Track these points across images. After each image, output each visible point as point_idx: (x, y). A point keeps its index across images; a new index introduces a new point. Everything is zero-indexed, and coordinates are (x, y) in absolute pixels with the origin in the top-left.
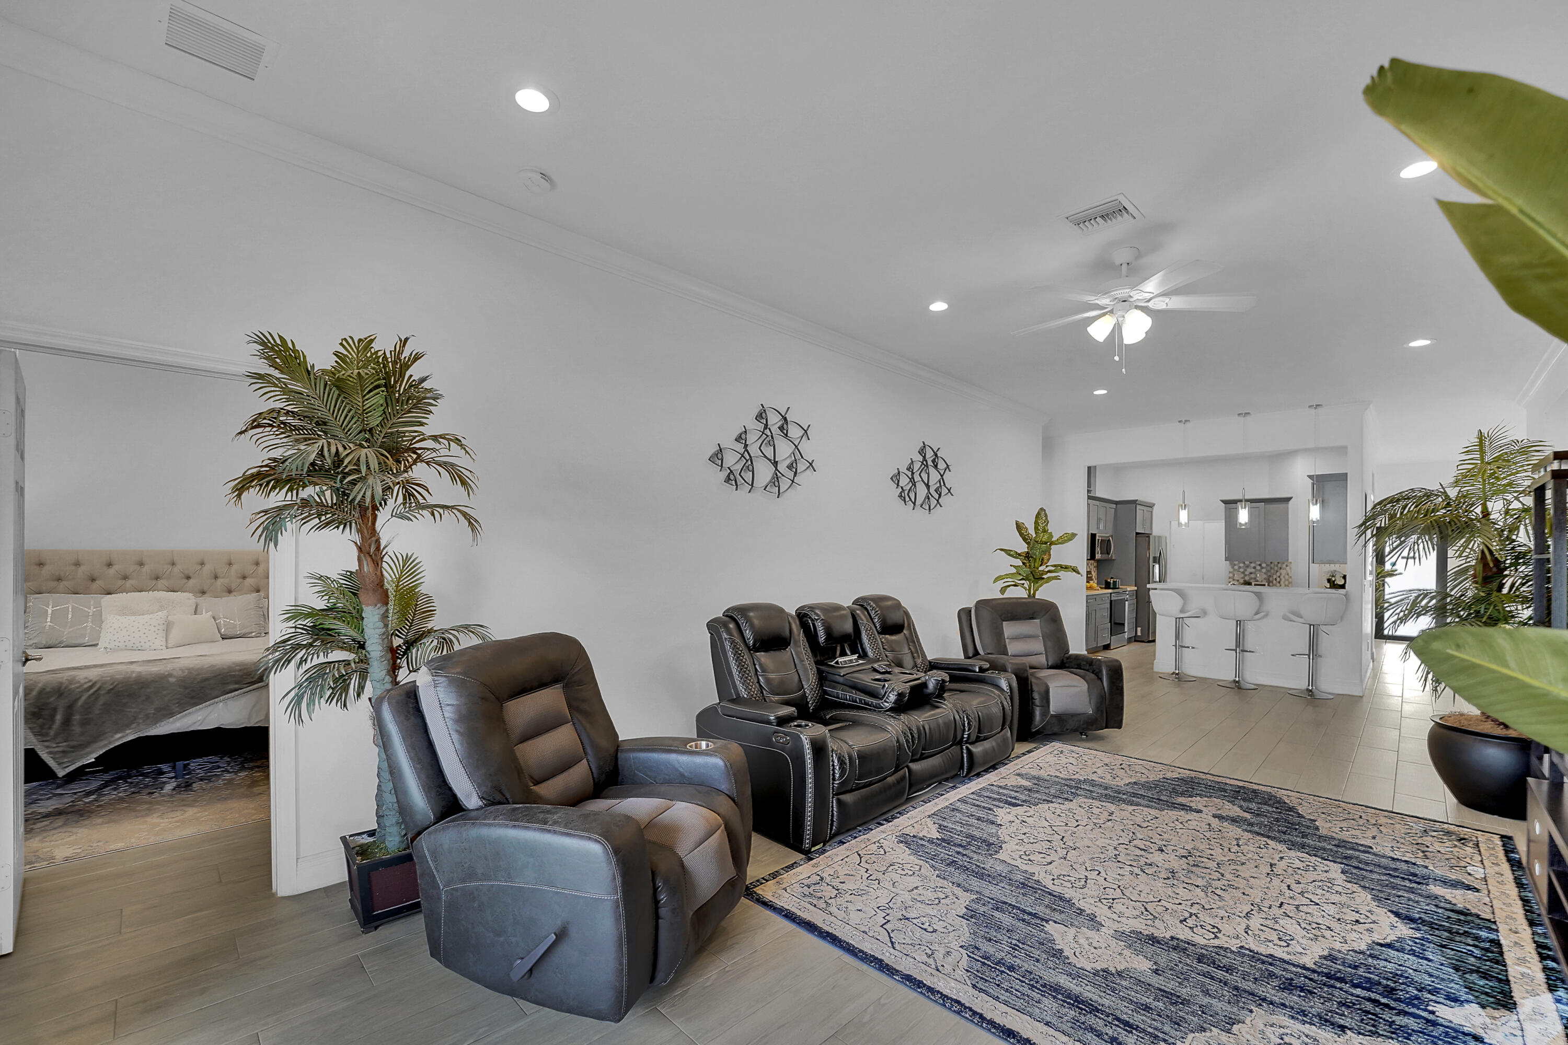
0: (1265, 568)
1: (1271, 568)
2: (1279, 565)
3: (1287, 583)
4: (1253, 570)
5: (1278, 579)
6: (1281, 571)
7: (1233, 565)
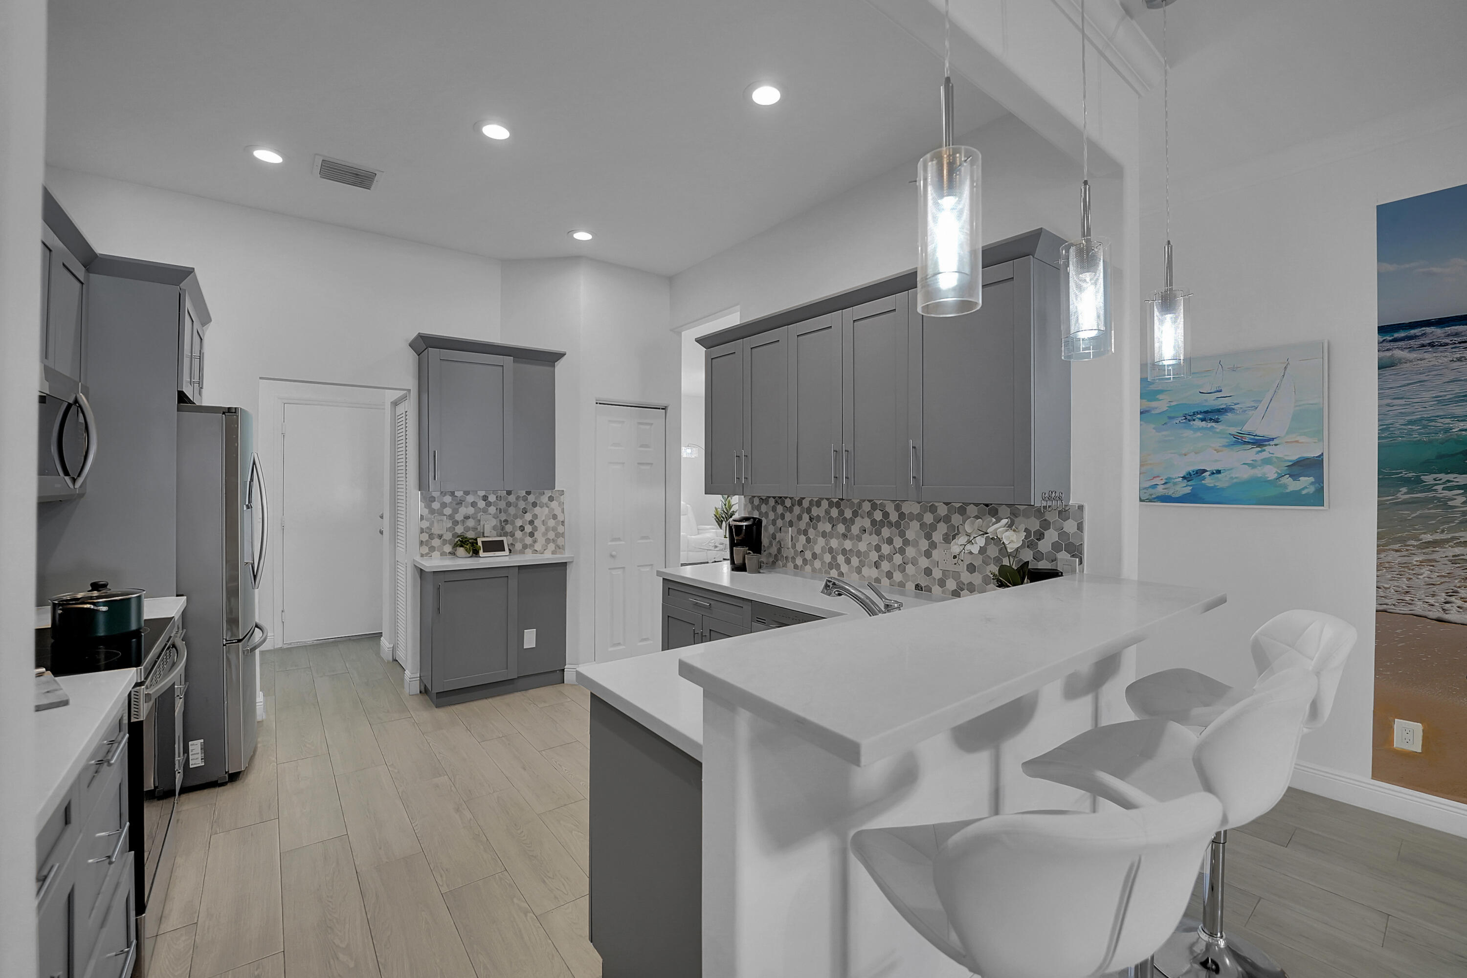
0: (495, 504)
1: (509, 504)
2: (531, 498)
3: (551, 535)
4: (471, 511)
5: (528, 529)
6: (537, 510)
7: (428, 500)
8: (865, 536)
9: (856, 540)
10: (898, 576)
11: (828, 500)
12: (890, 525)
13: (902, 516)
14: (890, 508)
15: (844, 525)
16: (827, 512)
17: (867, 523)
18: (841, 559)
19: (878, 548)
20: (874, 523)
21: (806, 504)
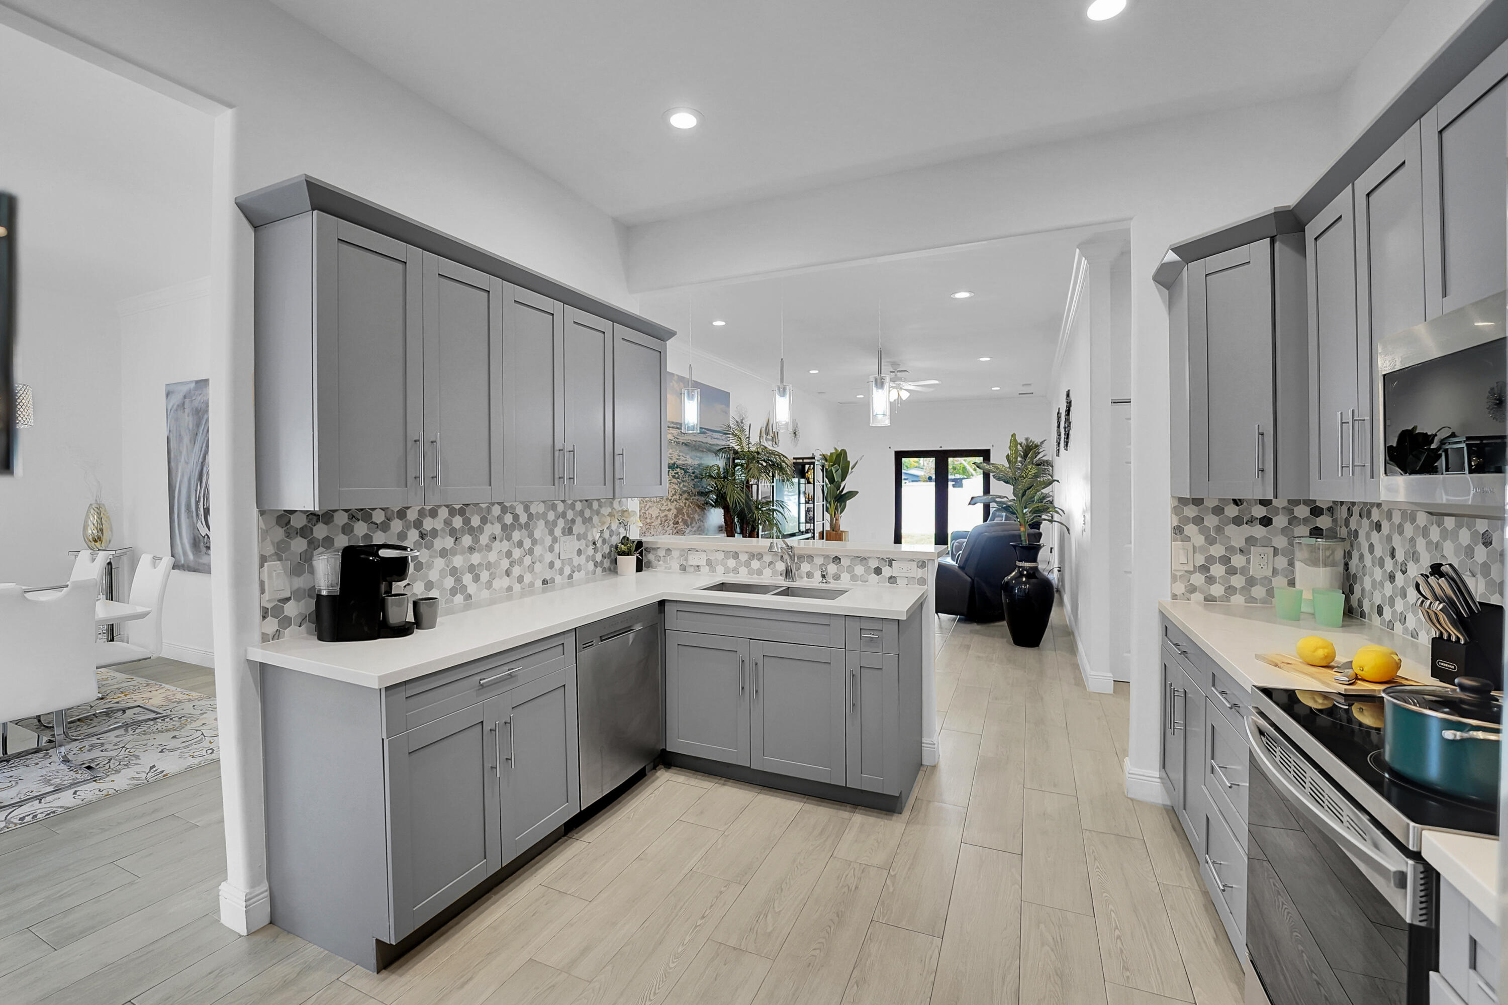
8: (496, 545)
9: (486, 550)
10: (528, 578)
11: (448, 508)
12: (521, 527)
13: (530, 516)
14: (520, 510)
15: (471, 535)
16: (447, 522)
17: (497, 529)
18: (467, 579)
19: (509, 554)
20: (504, 527)
21: (412, 515)
